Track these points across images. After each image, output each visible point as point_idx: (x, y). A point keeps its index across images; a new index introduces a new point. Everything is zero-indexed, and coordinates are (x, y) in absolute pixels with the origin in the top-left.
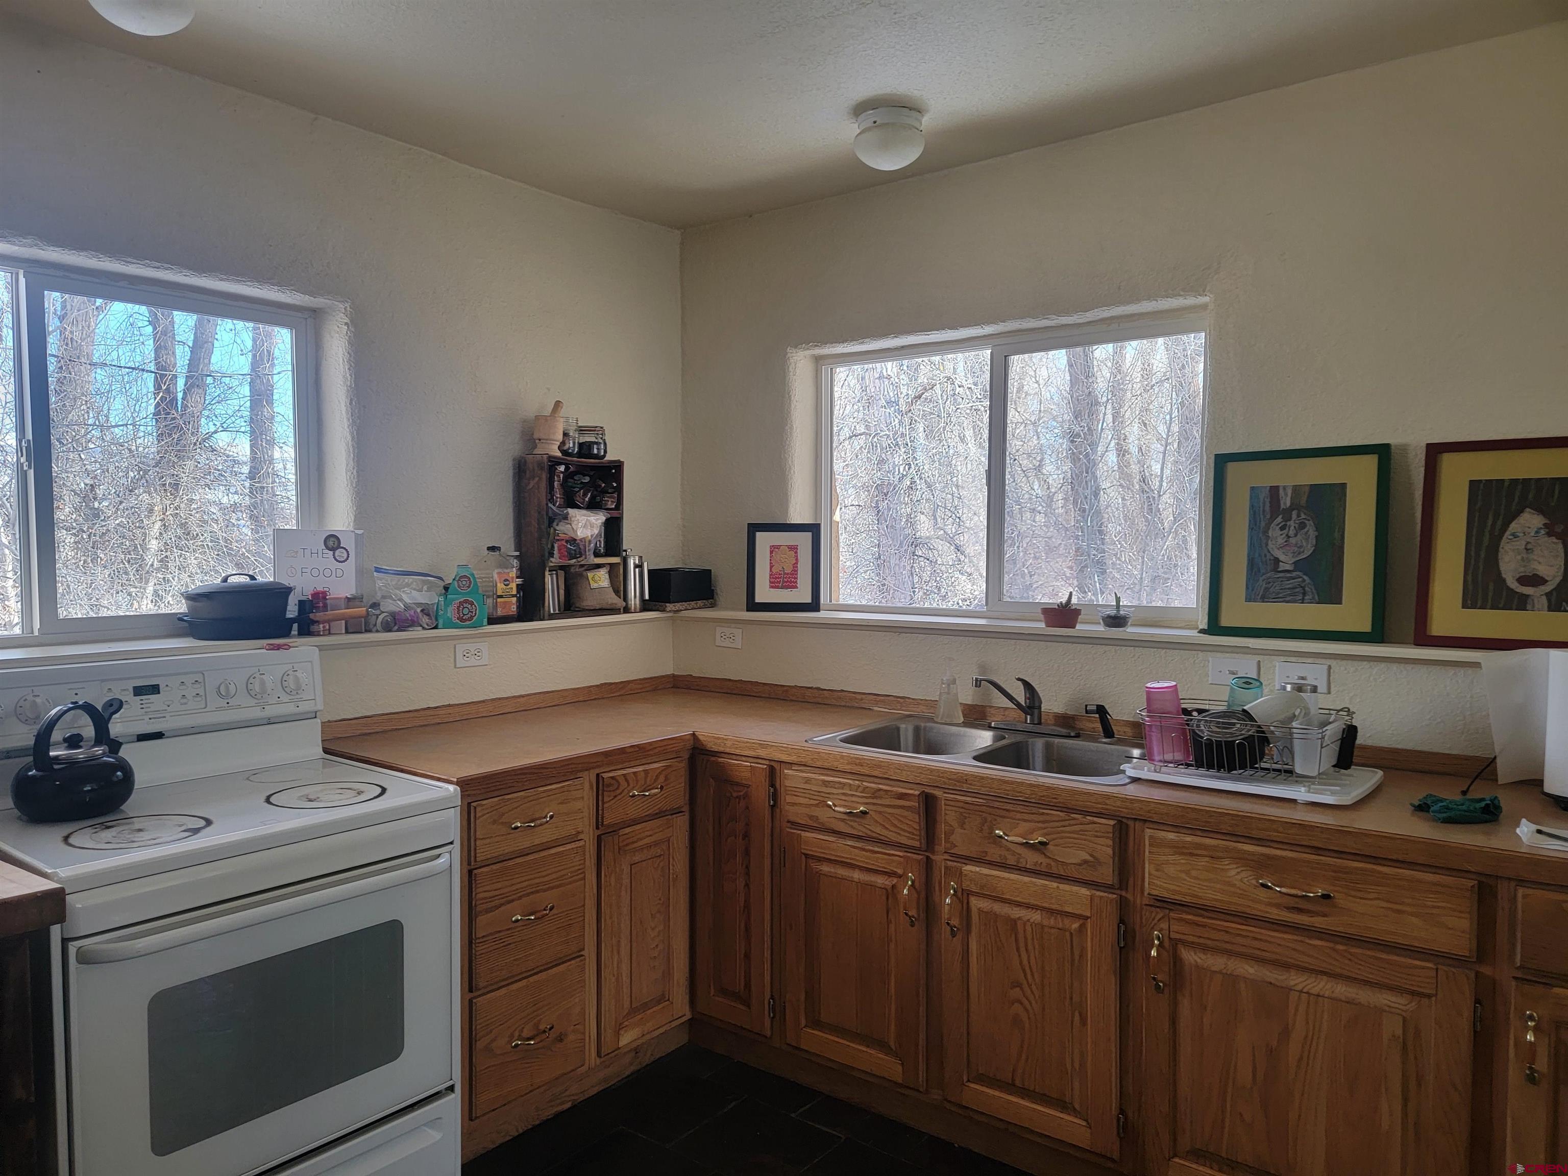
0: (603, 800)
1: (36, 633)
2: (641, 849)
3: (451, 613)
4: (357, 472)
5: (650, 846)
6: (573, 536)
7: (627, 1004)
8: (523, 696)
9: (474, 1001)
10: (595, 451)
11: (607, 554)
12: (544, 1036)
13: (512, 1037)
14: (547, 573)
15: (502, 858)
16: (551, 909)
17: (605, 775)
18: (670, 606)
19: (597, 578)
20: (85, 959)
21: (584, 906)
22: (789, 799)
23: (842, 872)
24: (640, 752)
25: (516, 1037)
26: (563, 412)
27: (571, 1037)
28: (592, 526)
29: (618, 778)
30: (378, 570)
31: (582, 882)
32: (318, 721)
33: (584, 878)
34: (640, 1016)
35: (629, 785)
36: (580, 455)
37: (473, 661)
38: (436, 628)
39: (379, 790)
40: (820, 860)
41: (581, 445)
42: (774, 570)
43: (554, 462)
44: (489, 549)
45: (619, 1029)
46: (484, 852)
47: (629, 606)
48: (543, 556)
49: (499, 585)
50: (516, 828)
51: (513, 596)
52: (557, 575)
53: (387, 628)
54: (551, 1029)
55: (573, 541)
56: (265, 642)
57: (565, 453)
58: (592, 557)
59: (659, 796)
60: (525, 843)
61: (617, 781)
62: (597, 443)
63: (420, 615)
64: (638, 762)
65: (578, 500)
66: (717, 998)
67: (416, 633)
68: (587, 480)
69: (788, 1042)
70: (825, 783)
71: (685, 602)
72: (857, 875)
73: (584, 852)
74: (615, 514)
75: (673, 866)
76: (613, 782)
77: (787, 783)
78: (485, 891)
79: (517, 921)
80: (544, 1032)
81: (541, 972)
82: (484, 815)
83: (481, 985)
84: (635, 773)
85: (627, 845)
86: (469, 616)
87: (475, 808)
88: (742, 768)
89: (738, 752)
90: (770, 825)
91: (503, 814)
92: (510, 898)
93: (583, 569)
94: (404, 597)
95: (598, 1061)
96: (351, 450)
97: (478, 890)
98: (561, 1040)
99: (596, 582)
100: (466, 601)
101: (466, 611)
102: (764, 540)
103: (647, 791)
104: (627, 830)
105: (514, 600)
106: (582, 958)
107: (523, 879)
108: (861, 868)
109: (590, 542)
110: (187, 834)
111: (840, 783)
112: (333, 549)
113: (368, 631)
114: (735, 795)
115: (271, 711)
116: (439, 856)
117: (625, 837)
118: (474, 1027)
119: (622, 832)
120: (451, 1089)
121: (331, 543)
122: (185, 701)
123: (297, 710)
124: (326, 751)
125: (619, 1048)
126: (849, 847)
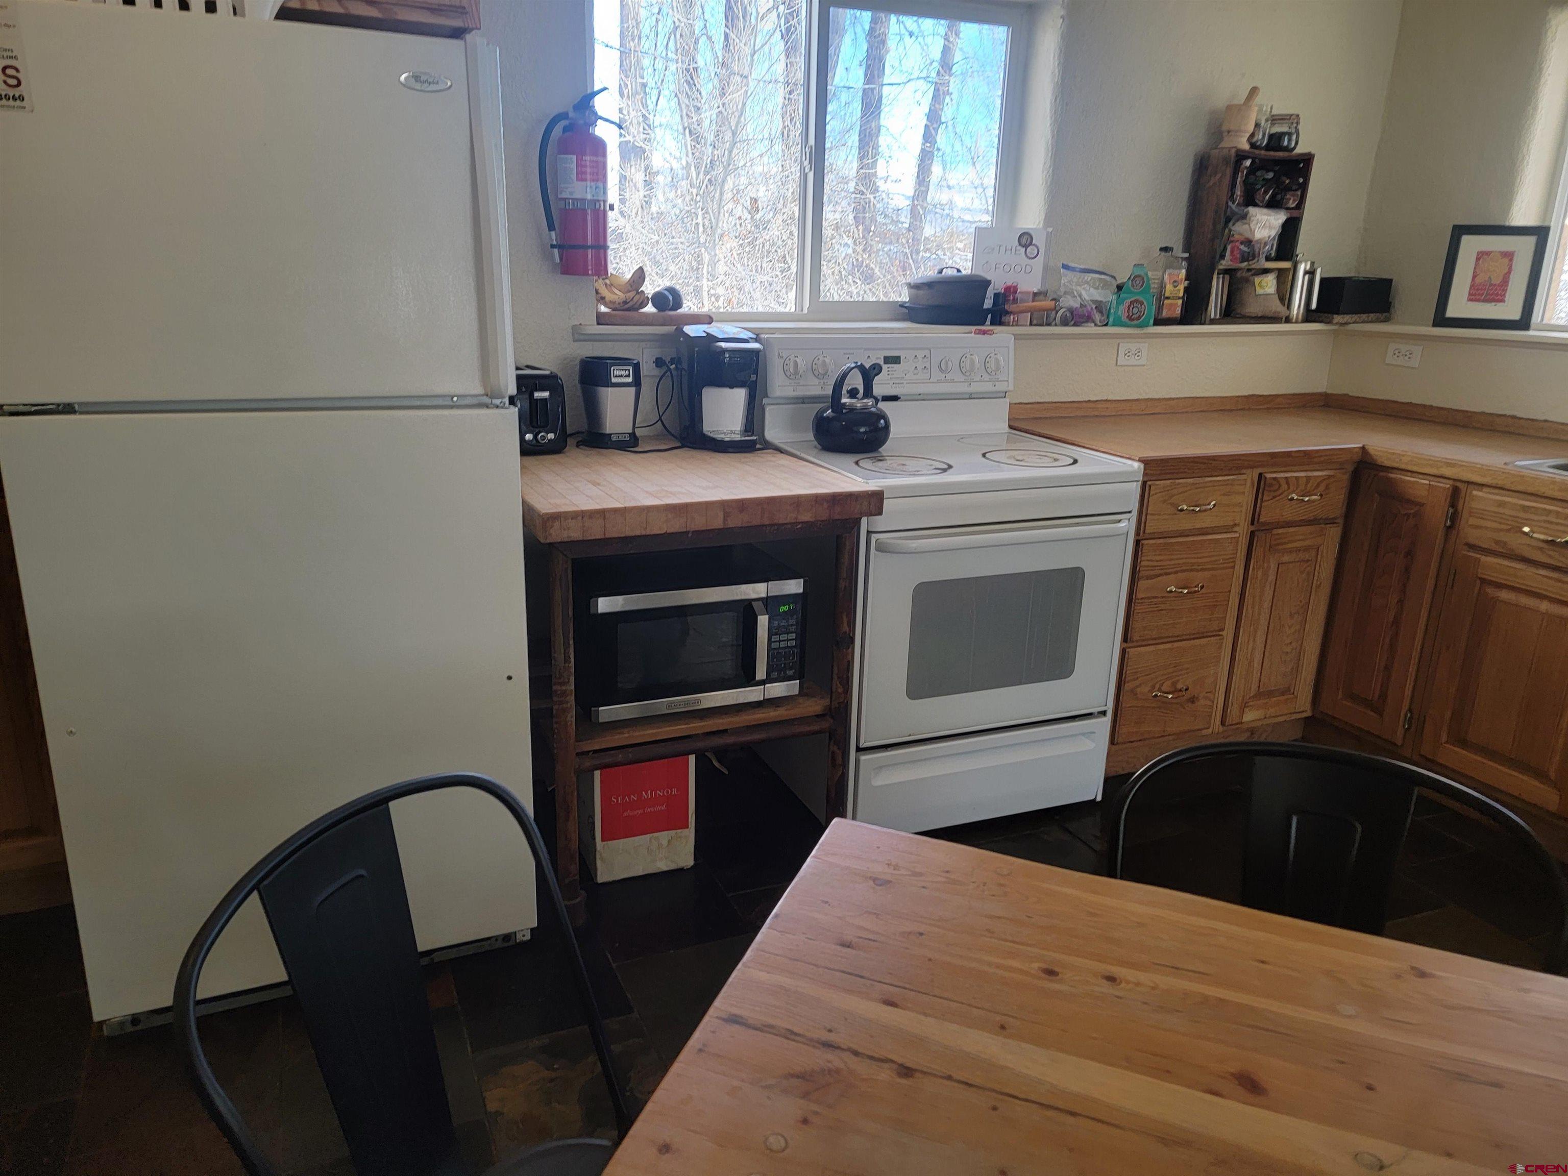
0: (1262, 499)
1: (805, 311)
2: (1290, 551)
3: (1122, 311)
4: (1053, 171)
5: (1300, 551)
6: (1250, 237)
7: (1254, 687)
8: (1173, 399)
9: (1127, 650)
10: (1286, 143)
11: (1278, 258)
12: (1180, 694)
13: (1154, 687)
14: (1215, 276)
15: (1165, 535)
16: (1202, 587)
17: (1268, 476)
18: (1337, 318)
19: (1264, 284)
20: (881, 548)
21: (1230, 591)
22: (1472, 521)
23: (1524, 600)
24: (1306, 458)
25: (1156, 689)
26: (1259, 99)
27: (1202, 702)
28: (1270, 228)
29: (1280, 480)
30: (1065, 267)
31: (1232, 570)
32: (1007, 400)
33: (1233, 567)
34: (1264, 701)
35: (1289, 488)
36: (1268, 148)
37: (1132, 361)
38: (1106, 325)
39: (1072, 461)
40: (1500, 586)
41: (1271, 136)
42: (1478, 280)
43: (1241, 156)
44: (1161, 249)
45: (1244, 707)
46: (1152, 527)
47: (1291, 316)
48: (1214, 258)
49: (1168, 286)
50: (1182, 510)
51: (1179, 298)
52: (1223, 278)
53: (1065, 323)
54: (1186, 690)
55: (1248, 242)
56: (973, 328)
57: (1253, 146)
58: (1263, 260)
59: (1317, 503)
60: (1186, 524)
61: (1278, 482)
62: (1290, 134)
63: (1095, 311)
64: (1301, 468)
65: (1258, 198)
66: (1344, 702)
67: (1089, 329)
68: (1270, 175)
69: (1422, 753)
70: (1525, 509)
71: (1356, 314)
72: (1544, 606)
73: (1237, 543)
74: (1295, 214)
75: (1319, 573)
76: (1274, 482)
77: (1474, 505)
78: (1148, 560)
79: (1171, 592)
80: (1181, 690)
81: (1184, 640)
82: (1156, 494)
83: (1135, 639)
84: (1297, 478)
85: (1278, 544)
86: (1137, 315)
87: (1150, 486)
88: (1417, 487)
89: (1415, 469)
90: (1441, 546)
91: (1173, 496)
92: (1168, 571)
93: (1250, 273)
94: (1083, 293)
95: (1221, 729)
96: (1050, 149)
97: (1143, 558)
98: (1193, 702)
99: (1261, 287)
100: (1136, 301)
101: (1135, 310)
102: (1470, 245)
103: (1307, 496)
104: (1280, 531)
105: (1180, 302)
106: (1221, 637)
107: (1182, 556)
108: (1552, 600)
109: (1266, 244)
110: (939, 471)
111: (1545, 510)
112: (1026, 247)
113: (1049, 324)
114: (1403, 512)
115: (976, 388)
116: (1120, 521)
117: (1277, 537)
118: (1124, 671)
119: (1275, 531)
120: (1104, 713)
121: (1024, 241)
122: (916, 371)
123: (995, 389)
124: (1011, 427)
125: (1242, 723)
126: (1540, 577)
